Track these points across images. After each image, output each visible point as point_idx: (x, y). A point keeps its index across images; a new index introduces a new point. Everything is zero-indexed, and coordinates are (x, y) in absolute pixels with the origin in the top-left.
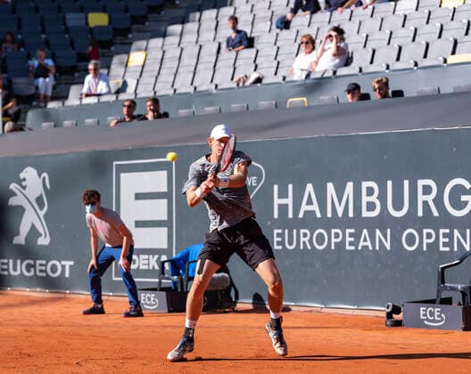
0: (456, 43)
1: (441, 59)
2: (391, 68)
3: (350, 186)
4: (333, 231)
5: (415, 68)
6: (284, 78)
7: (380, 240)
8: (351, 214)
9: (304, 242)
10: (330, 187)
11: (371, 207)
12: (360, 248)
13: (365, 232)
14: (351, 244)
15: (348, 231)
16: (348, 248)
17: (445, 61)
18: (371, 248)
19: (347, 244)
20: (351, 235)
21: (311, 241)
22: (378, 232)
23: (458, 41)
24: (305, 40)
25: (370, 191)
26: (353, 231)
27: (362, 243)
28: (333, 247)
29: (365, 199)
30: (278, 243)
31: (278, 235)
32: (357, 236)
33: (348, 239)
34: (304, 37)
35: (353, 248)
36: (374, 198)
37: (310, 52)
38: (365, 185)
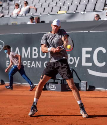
0: (60, 8)
1: (56, 12)
2: (42, 14)
3: (29, 49)
4: (24, 62)
5: (49, 14)
7: (38, 65)
8: (29, 57)
10: (23, 49)
11: (35, 55)
12: (32, 67)
13: (33, 62)
16: (28, 67)
17: (57, 13)
18: (35, 67)
20: (29, 63)
22: (37, 62)
23: (61, 7)
24: (16, 5)
25: (35, 50)
26: (30, 62)
27: (32, 65)
29: (34, 52)
30: (8, 65)
31: (8, 63)
32: (31, 63)
33: (28, 64)
34: (16, 4)
35: (30, 67)
36: (36, 52)
37: (18, 8)
38: (34, 48)
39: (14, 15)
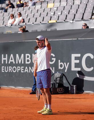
0: (51, 17)
1: (47, 22)
2: (34, 23)
3: (23, 55)
4: (18, 67)
5: (40, 24)
6: (5, 26)
7: (30, 70)
8: (23, 63)
9: (10, 70)
10: (17, 55)
11: (28, 61)
12: (25, 72)
13: (26, 68)
14: (23, 71)
15: (22, 67)
16: (22, 72)
17: (48, 22)
18: (28, 72)
19: (22, 71)
20: (23, 68)
21: (12, 70)
22: (30, 68)
23: (52, 17)
25: (28, 57)
26: (23, 67)
27: (25, 71)
28: (18, 72)
29: (27, 59)
30: (3, 70)
31: (3, 68)
32: (24, 69)
33: (22, 69)
34: (12, 14)
35: (23, 72)
36: (29, 59)
37: (13, 19)
38: (27, 55)
39: (9, 25)
